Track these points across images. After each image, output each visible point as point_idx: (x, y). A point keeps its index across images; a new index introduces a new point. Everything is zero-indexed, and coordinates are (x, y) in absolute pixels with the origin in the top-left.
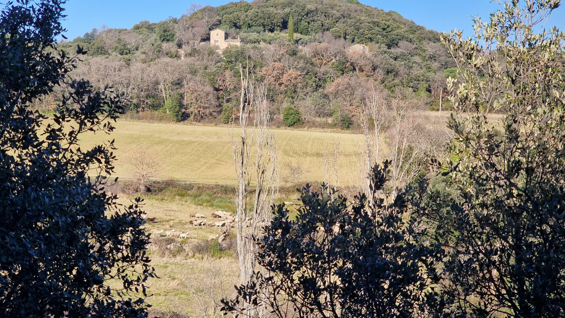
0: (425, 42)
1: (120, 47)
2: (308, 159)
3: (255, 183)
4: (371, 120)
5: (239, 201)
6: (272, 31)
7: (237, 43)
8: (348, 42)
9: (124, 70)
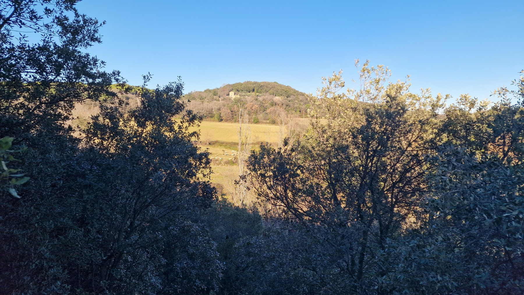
0: (299, 96)
1: (200, 97)
2: (261, 134)
3: (244, 141)
4: (281, 121)
5: (239, 147)
6: (249, 92)
7: (238, 96)
8: (274, 96)
9: (201, 105)
